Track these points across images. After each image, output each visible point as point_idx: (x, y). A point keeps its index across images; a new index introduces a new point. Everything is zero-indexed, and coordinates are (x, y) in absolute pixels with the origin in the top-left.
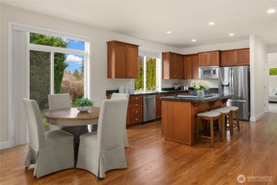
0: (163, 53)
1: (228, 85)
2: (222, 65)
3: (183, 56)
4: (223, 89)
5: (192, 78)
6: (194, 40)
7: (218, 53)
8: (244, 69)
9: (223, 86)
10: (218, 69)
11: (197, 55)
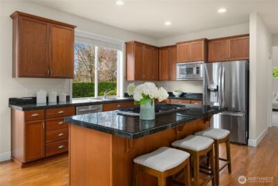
0: (126, 43)
1: (216, 90)
2: (209, 60)
3: (158, 49)
4: (209, 95)
5: (170, 79)
6: (168, 23)
7: (203, 42)
8: (241, 66)
9: (209, 91)
10: (202, 67)
11: (174, 46)
